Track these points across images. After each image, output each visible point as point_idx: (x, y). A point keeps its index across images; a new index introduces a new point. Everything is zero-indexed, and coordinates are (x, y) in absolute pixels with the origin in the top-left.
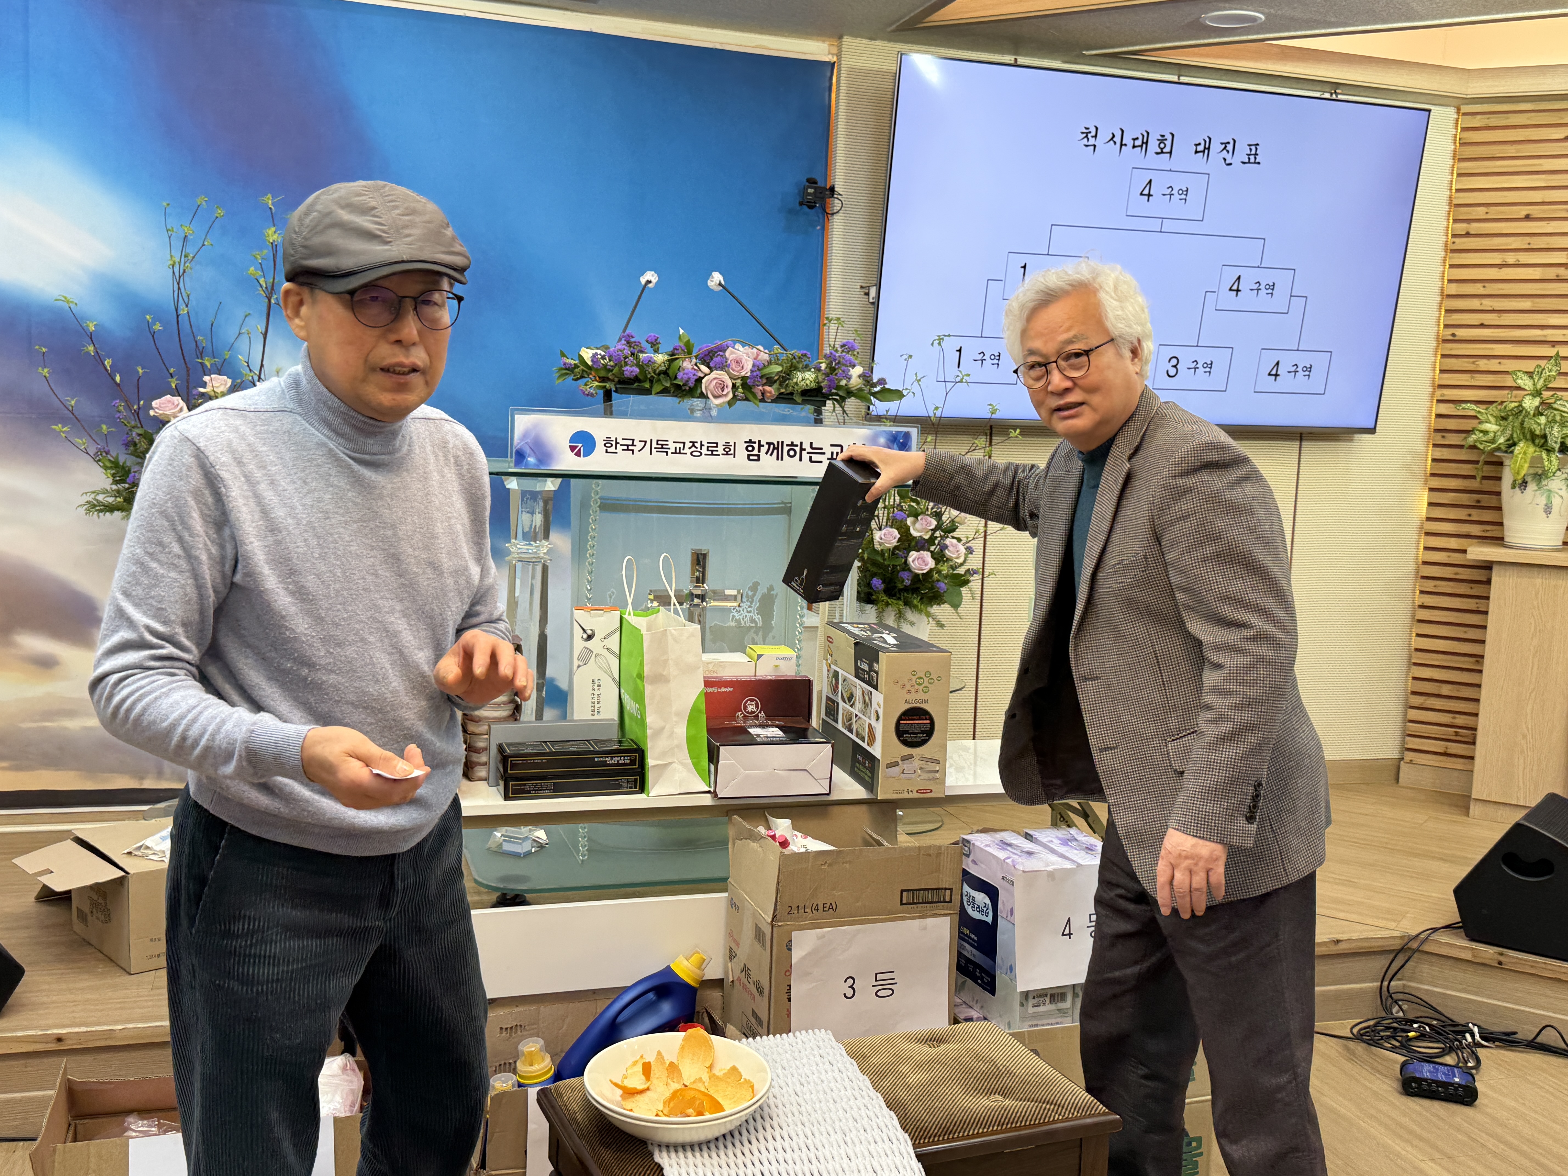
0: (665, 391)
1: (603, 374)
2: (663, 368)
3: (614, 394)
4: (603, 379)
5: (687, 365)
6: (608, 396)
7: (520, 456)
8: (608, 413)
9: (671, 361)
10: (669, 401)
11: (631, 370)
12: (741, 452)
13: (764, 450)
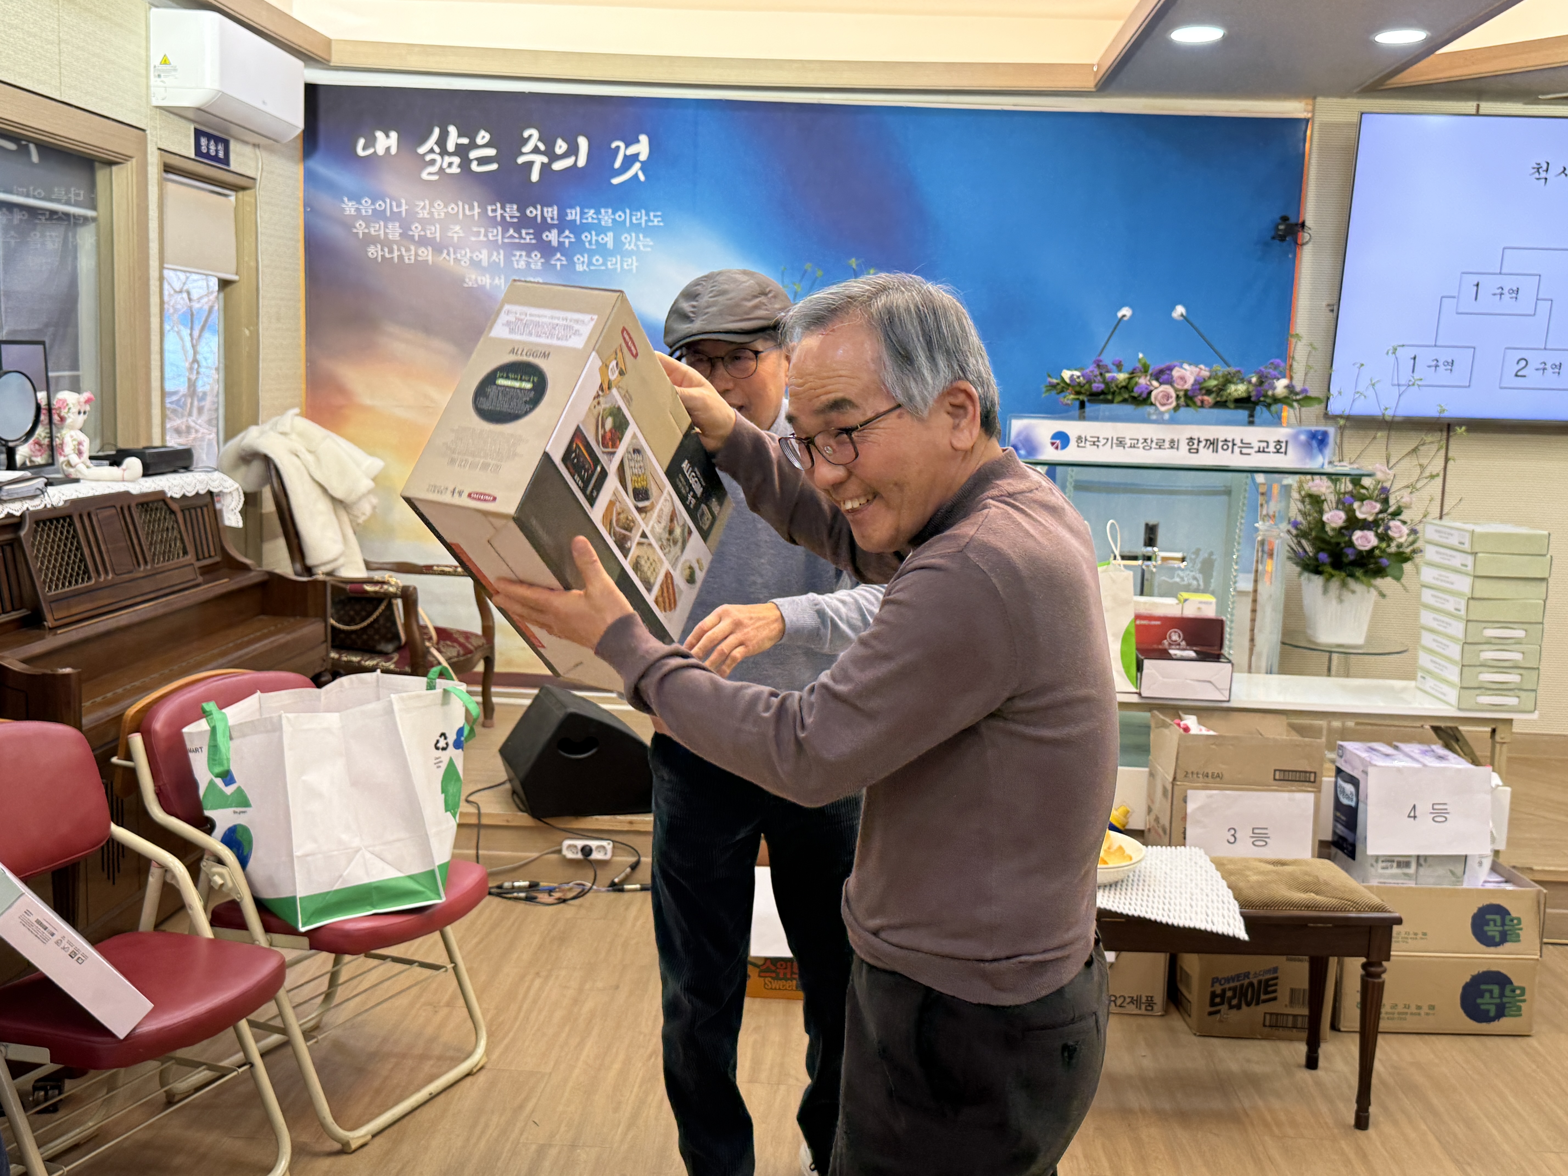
0: (1125, 401)
1: (1078, 389)
2: (1124, 384)
3: (1087, 404)
4: (1078, 393)
5: (1143, 381)
6: (1082, 405)
8: (1082, 418)
9: (1130, 379)
10: (1129, 408)
11: (1098, 386)
12: (1184, 447)
13: (1202, 444)
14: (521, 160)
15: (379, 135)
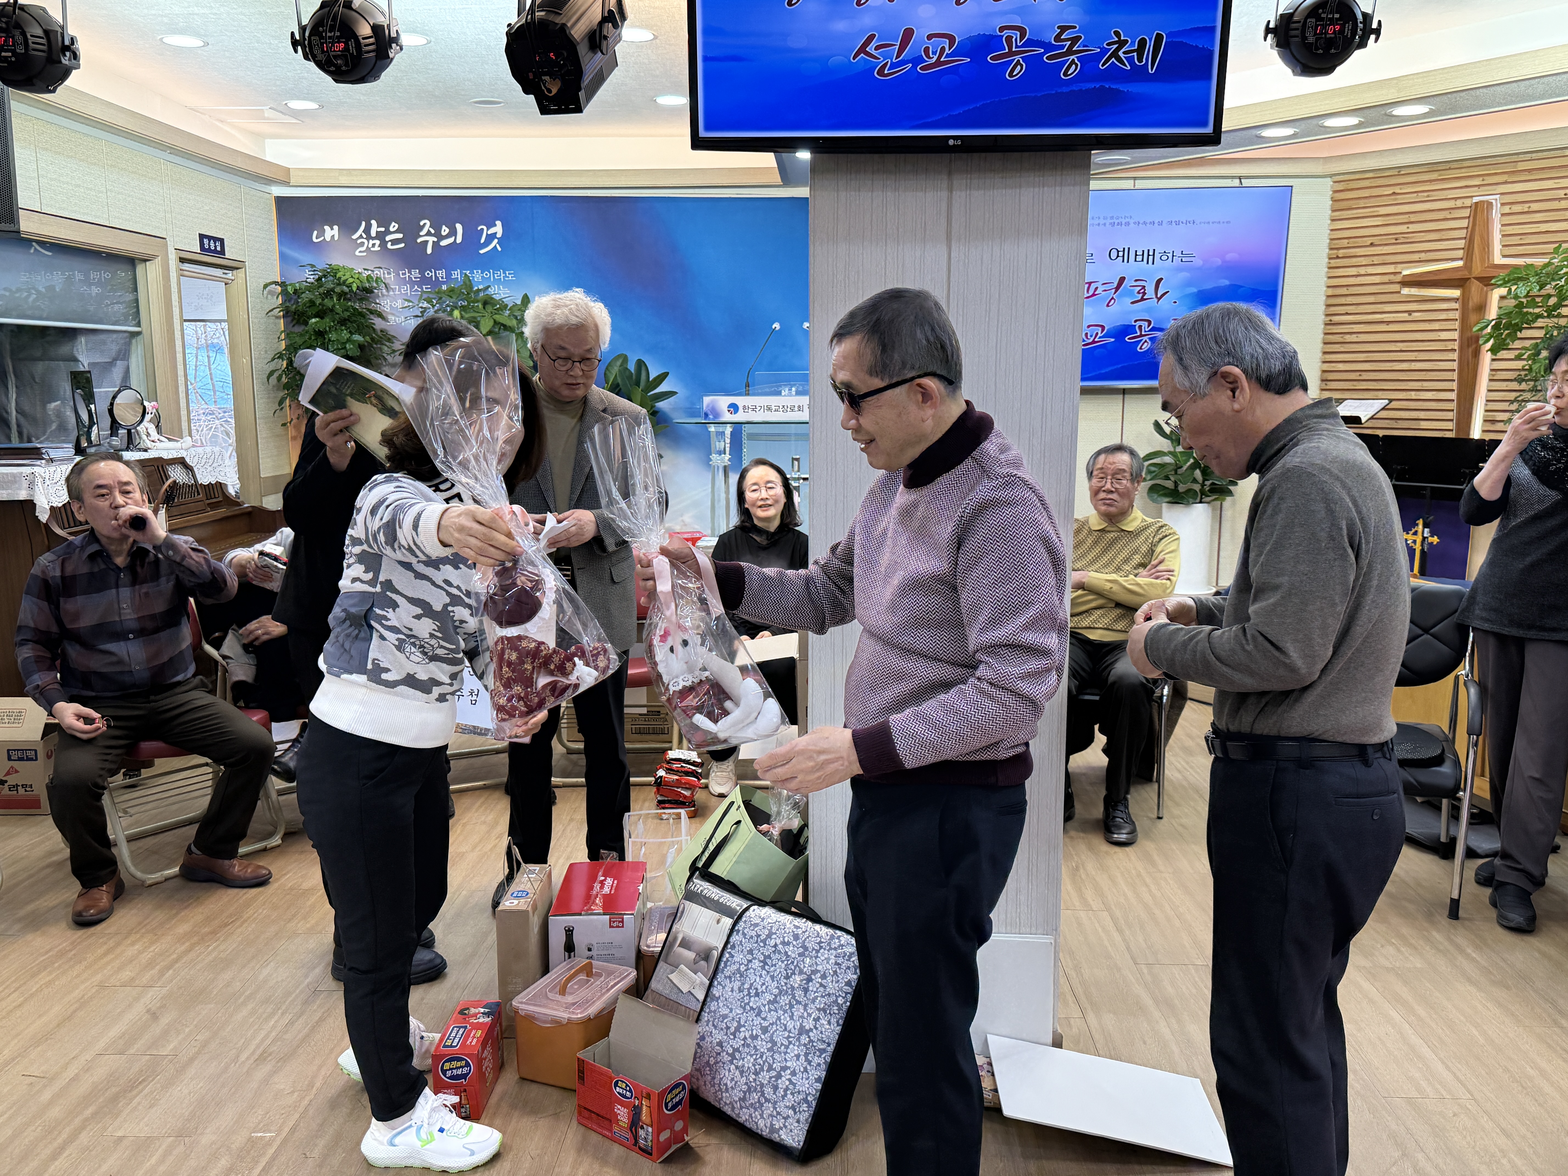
7: (706, 415)
8: (747, 394)
12: (807, 410)
14: (419, 241)
15: (327, 228)
